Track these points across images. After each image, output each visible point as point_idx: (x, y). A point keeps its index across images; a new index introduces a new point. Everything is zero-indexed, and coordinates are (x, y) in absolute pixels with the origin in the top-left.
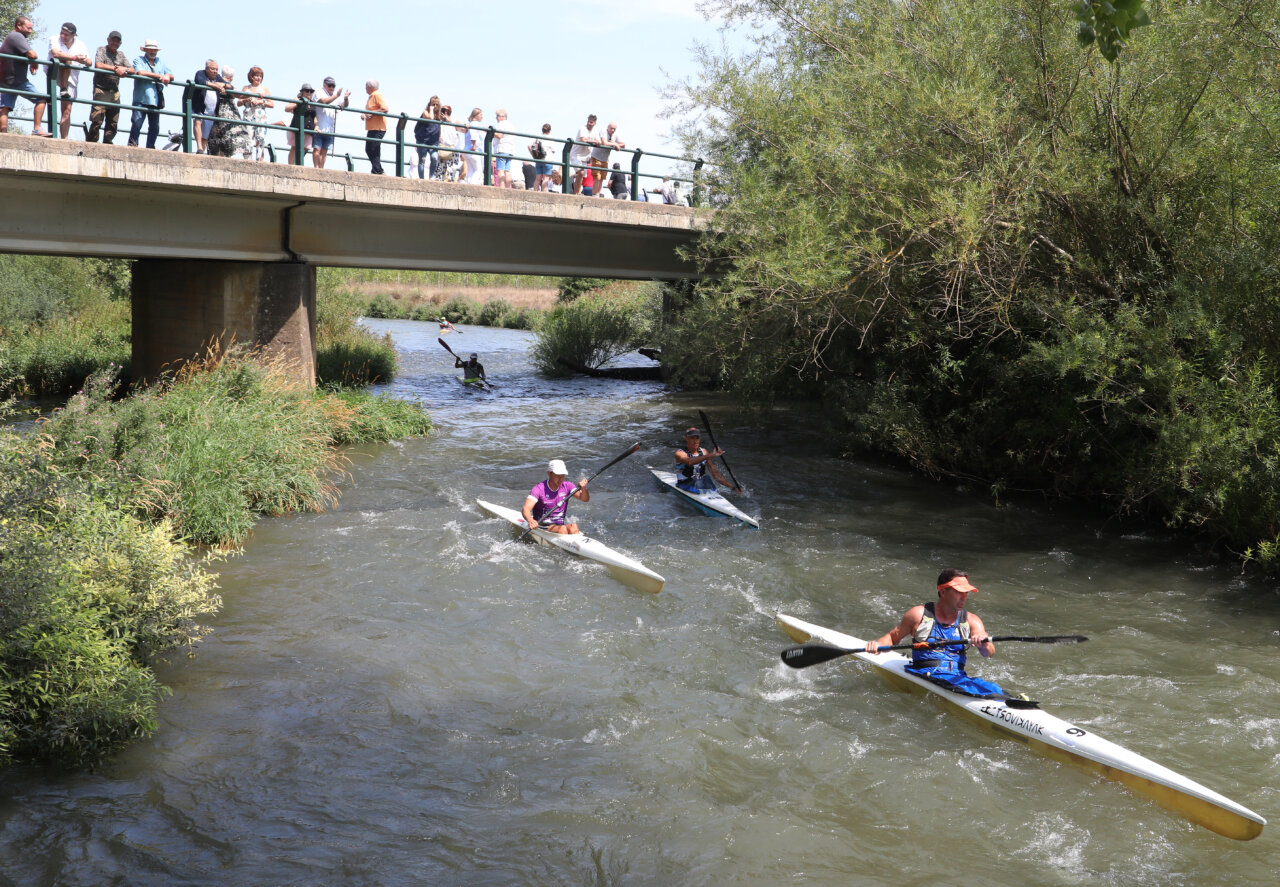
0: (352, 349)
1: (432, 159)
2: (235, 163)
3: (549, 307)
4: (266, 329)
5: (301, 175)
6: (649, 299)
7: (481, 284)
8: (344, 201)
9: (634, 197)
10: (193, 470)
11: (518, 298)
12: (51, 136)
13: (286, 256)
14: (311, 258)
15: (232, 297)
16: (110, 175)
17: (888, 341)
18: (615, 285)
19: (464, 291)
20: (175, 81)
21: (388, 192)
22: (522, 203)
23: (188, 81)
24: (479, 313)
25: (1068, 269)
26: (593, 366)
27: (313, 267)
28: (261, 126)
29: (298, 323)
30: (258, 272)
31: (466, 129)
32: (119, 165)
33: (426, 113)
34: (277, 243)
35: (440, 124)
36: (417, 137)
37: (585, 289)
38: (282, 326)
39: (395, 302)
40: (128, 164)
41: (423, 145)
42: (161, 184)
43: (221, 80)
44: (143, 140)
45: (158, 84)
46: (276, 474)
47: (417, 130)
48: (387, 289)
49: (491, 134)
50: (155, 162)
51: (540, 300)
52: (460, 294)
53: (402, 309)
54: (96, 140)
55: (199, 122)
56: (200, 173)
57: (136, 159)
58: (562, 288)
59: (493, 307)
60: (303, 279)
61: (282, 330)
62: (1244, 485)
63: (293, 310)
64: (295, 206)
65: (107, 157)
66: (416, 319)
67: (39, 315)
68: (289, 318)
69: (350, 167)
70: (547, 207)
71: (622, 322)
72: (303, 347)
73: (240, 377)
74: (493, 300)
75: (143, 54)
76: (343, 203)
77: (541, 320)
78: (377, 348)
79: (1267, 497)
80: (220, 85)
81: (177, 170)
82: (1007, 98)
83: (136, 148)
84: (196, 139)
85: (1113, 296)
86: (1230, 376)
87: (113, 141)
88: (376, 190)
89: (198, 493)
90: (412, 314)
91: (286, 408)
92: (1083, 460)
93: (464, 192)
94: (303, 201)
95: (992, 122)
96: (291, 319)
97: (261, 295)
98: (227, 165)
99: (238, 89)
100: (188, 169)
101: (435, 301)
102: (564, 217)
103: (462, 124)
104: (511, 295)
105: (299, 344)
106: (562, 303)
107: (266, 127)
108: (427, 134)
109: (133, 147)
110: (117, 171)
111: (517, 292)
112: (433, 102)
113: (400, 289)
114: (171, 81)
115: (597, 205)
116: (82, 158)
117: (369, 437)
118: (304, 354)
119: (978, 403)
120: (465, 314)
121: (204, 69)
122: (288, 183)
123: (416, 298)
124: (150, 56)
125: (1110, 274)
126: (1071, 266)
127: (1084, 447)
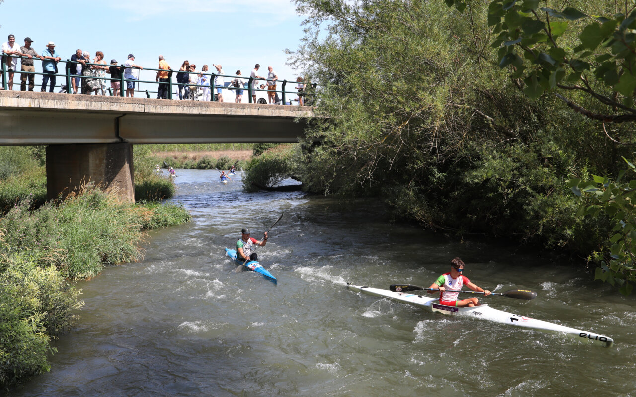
0: (152, 184)
1: (186, 90)
2: (91, 97)
3: (248, 159)
4: (109, 175)
5: (123, 101)
6: (295, 152)
7: (216, 149)
8: (144, 112)
9: (284, 103)
10: (73, 244)
11: (234, 155)
12: (4, 89)
13: (118, 140)
14: (130, 140)
15: (93, 161)
16: (33, 106)
17: (408, 165)
18: (280, 146)
19: (208, 153)
20: (62, 60)
21: (165, 107)
22: (230, 109)
23: (68, 60)
24: (216, 164)
25: (491, 125)
26: (270, 185)
27: (131, 145)
28: (103, 79)
29: (125, 172)
30: (105, 149)
31: (201, 75)
32: (36, 101)
33: (182, 68)
34: (113, 134)
35: (189, 73)
36: (178, 80)
37: (266, 149)
38: (117, 174)
39: (175, 161)
40: (41, 100)
41: (181, 84)
42: (57, 109)
43: (83, 58)
44: (48, 89)
45: (54, 62)
46: (114, 244)
47: (178, 77)
48: (171, 154)
49: (213, 77)
50: (53, 99)
51: (245, 156)
52: (206, 155)
53: (178, 164)
54: (25, 90)
55: (74, 79)
56: (76, 103)
57: (44, 97)
58: (255, 149)
59: (222, 160)
60: (126, 150)
61: (117, 175)
62: (583, 225)
63: (122, 166)
64: (121, 116)
65: (31, 98)
66: (185, 168)
67: (4, 175)
68: (120, 169)
69: (148, 96)
70: (242, 110)
71: (283, 164)
72: (128, 183)
73: (94, 198)
74: (222, 157)
75: (47, 48)
76: (144, 113)
77: (245, 165)
78: (165, 182)
79: (595, 231)
80: (83, 61)
81: (64, 102)
82: (455, 46)
83: (44, 93)
84: (73, 87)
85: (515, 137)
86: (573, 173)
87: (33, 90)
88: (159, 107)
89: (76, 254)
90: (183, 166)
91: (120, 212)
92: (506, 217)
93: (201, 105)
94: (125, 113)
95: (448, 57)
96: (122, 170)
97: (107, 159)
98: (88, 98)
99: (92, 62)
100: (69, 101)
101: (194, 159)
102: (250, 114)
103: (199, 73)
104: (231, 154)
105: (126, 182)
106: (255, 157)
107: (105, 79)
108: (183, 78)
109: (43, 92)
110: (36, 104)
111: (233, 153)
112: (185, 63)
113: (177, 154)
114: (60, 60)
115: (266, 108)
116: (19, 99)
117: (161, 224)
118: (128, 186)
119: (453, 192)
120: (209, 164)
121: (75, 53)
122: (117, 105)
123: (185, 158)
124: (51, 49)
125: (513, 126)
126: (493, 124)
127: (506, 211)
